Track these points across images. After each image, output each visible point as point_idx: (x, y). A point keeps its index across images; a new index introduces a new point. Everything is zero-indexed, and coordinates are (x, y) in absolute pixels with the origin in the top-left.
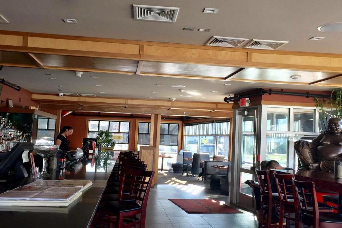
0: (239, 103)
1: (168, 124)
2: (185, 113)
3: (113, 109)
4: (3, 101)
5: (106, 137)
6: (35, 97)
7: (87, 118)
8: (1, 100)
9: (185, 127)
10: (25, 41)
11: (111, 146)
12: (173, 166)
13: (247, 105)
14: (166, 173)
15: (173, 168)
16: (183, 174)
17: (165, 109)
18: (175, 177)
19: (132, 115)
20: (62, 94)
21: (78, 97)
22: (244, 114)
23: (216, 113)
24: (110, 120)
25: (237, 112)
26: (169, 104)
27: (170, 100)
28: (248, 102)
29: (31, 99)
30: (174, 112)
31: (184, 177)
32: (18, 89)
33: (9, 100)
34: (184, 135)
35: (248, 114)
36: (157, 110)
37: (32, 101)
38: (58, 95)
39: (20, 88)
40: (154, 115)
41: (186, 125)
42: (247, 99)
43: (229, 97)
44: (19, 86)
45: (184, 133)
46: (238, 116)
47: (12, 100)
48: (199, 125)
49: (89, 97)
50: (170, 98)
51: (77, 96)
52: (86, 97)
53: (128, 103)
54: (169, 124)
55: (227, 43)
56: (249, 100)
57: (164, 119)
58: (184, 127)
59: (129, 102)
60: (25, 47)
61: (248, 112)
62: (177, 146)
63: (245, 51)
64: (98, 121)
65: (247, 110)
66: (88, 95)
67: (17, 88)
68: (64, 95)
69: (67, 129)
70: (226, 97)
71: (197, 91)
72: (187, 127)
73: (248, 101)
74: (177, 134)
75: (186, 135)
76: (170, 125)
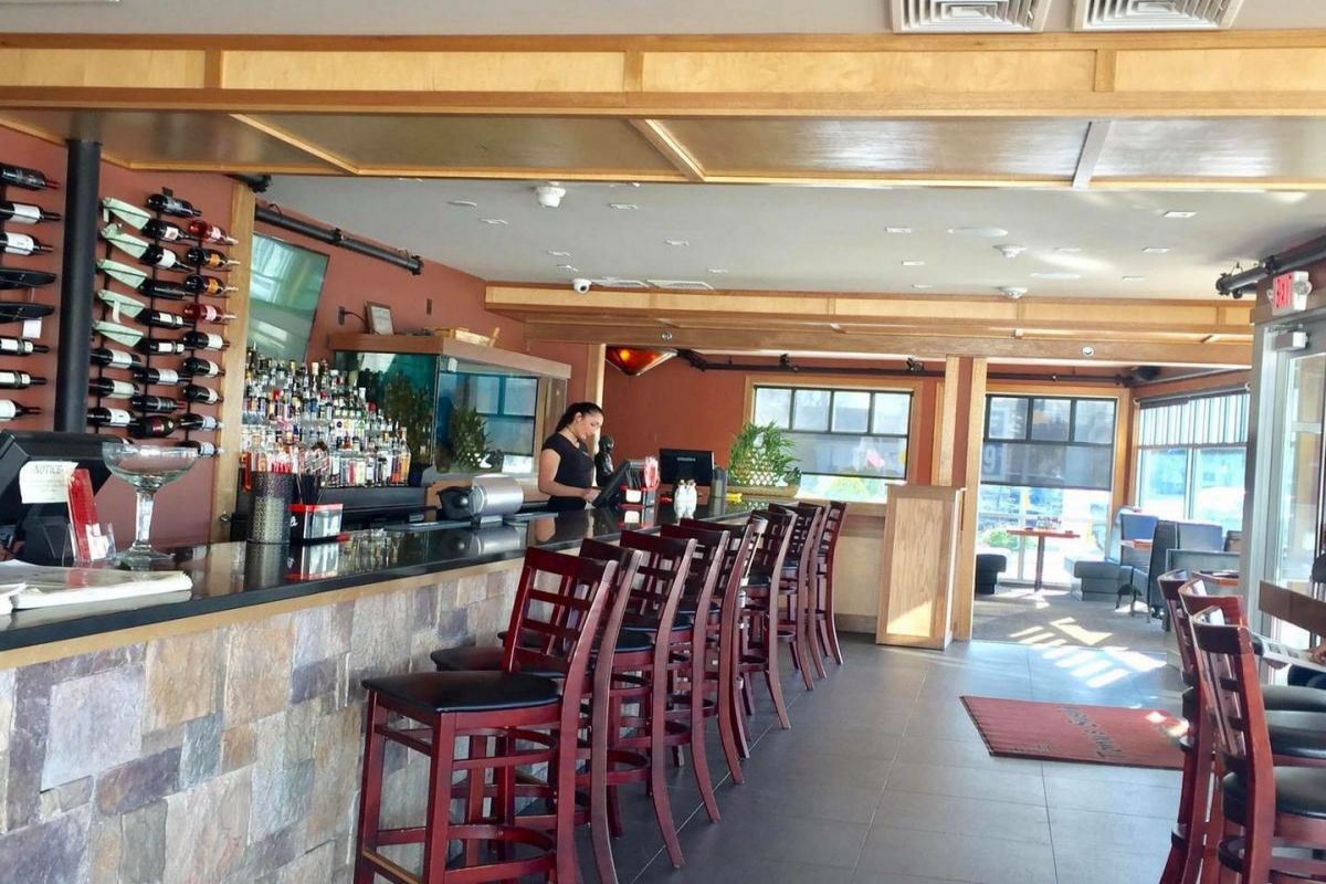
0: (1270, 297)
1: (1069, 402)
2: (1087, 350)
3: (791, 339)
4: (347, 310)
5: (768, 449)
6: (497, 296)
7: (748, 378)
8: (338, 310)
9: (1142, 411)
10: (213, 71)
11: (785, 484)
12: (1083, 570)
13: (1300, 303)
14: (1048, 598)
15: (1079, 581)
16: (1118, 607)
17: (1002, 333)
18: (1073, 617)
19: (910, 363)
20: (587, 283)
21: (647, 295)
22: (1290, 343)
23: (1219, 345)
24: (831, 384)
25: (1269, 337)
26: (1007, 312)
27: (1003, 297)
28: (1302, 288)
29: (485, 303)
30: (1040, 348)
31: (1121, 616)
32: (416, 266)
33: (373, 308)
34: (1138, 447)
35: (1308, 345)
36: (967, 340)
37: (486, 313)
38: (571, 287)
39: (420, 263)
40: (958, 359)
41: (1144, 406)
42: (1301, 276)
43: (1236, 272)
44: (417, 258)
45: (1138, 440)
46: (1274, 354)
47: (388, 307)
48: (1193, 402)
49: (688, 292)
50: (1000, 288)
51: (644, 290)
52: (675, 292)
53: (838, 313)
54: (1074, 400)
55: (978, 14)
56: (1310, 280)
57: (1051, 382)
58: (1136, 412)
59: (843, 307)
60: (212, 91)
61: (1308, 335)
62: (1109, 490)
63: (1080, 45)
64: (790, 391)
65: (1301, 326)
66: (678, 285)
67: (405, 263)
68: (593, 288)
69: (579, 414)
70: (1224, 275)
71: (1078, 250)
72: (1150, 412)
73: (1301, 283)
74: (1109, 442)
75: (1144, 447)
76: (1079, 402)
